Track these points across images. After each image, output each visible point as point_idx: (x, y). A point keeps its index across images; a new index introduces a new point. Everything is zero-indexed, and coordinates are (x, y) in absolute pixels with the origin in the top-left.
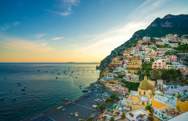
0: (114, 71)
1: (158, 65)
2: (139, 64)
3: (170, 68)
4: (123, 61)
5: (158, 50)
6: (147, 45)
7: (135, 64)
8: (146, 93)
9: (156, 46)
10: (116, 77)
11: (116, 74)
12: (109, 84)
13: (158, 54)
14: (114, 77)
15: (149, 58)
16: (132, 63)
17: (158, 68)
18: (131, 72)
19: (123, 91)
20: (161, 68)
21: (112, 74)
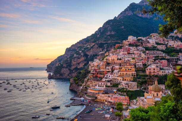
0: (104, 80)
1: (152, 71)
2: (132, 70)
3: (164, 74)
4: (113, 67)
5: (147, 53)
6: (135, 47)
7: (127, 70)
8: (159, 94)
9: (144, 49)
10: (109, 86)
11: (108, 83)
12: (103, 95)
13: (148, 58)
14: (106, 86)
15: (141, 63)
16: (124, 70)
17: (152, 74)
18: (125, 80)
19: (124, 100)
20: (156, 74)
21: (103, 83)
